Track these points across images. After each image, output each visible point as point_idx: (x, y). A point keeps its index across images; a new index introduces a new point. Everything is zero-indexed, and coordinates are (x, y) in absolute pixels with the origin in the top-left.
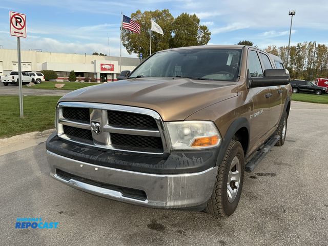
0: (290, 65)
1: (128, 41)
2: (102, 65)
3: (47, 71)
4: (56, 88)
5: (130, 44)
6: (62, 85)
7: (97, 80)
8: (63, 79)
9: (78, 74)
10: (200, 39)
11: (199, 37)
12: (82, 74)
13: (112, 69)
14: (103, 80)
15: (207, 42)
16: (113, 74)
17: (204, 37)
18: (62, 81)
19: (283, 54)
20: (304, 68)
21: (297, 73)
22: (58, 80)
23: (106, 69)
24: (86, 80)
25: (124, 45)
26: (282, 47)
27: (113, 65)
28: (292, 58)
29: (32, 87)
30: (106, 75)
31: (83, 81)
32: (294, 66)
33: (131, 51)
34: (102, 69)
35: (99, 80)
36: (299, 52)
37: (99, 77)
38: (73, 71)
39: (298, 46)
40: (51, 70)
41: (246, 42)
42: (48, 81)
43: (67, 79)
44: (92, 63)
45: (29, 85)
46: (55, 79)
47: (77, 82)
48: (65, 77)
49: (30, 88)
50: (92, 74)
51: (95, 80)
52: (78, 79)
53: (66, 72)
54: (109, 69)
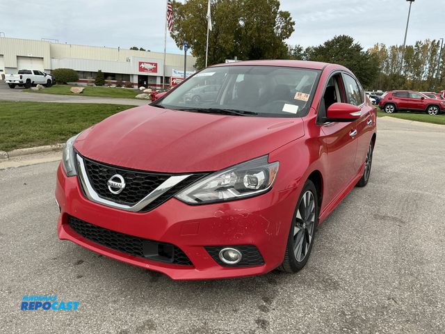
0: (404, 72)
1: (178, 31)
2: (140, 63)
3: (65, 69)
4: (72, 93)
5: (180, 35)
6: (81, 89)
7: (133, 84)
8: (86, 81)
9: (107, 75)
10: (280, 31)
11: (278, 28)
12: (113, 76)
13: (155, 70)
14: (140, 84)
15: (290, 35)
16: (156, 77)
17: (285, 27)
18: (85, 84)
19: (394, 56)
20: (424, 77)
21: (413, 84)
22: (78, 84)
23: (147, 69)
24: (119, 85)
25: (173, 37)
26: (394, 47)
27: (156, 65)
28: (407, 62)
29: (40, 91)
30: (145, 78)
31: (114, 86)
32: (410, 74)
33: (182, 44)
34: (141, 69)
35: (136, 84)
36: (417, 54)
37: (136, 80)
38: (100, 71)
39: (417, 46)
40: (71, 68)
41: (344, 37)
42: (65, 83)
43: (93, 82)
44: (128, 60)
45: (36, 88)
46: (75, 81)
47: (106, 87)
48: (89, 79)
49: (36, 92)
50: (127, 76)
51: (131, 85)
52: (107, 83)
53: (91, 72)
54: (151, 70)
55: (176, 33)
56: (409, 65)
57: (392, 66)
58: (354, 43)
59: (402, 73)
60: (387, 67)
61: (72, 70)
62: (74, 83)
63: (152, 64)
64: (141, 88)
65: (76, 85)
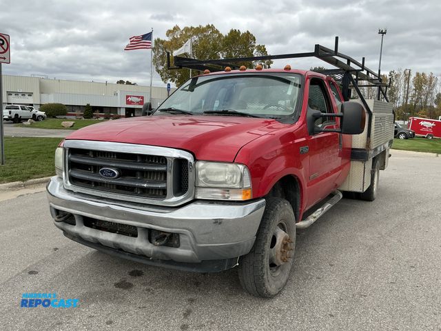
1: (163, 65)
2: (127, 97)
3: (54, 104)
4: (63, 127)
5: (165, 70)
6: (71, 123)
7: (121, 116)
8: (75, 115)
9: (95, 108)
12: (101, 109)
13: (141, 103)
14: (127, 116)
18: (73, 117)
20: (399, 104)
22: (67, 117)
23: (134, 102)
24: (107, 117)
25: (158, 71)
27: (142, 98)
29: (31, 126)
30: (133, 110)
31: (101, 119)
33: (166, 78)
34: (128, 102)
35: (123, 117)
36: (391, 82)
37: (123, 113)
38: (88, 105)
39: (390, 75)
40: (60, 102)
42: (54, 117)
43: (81, 115)
44: (116, 94)
45: (28, 123)
46: (63, 115)
47: (94, 119)
48: (78, 113)
49: (27, 126)
50: (115, 109)
51: (118, 118)
52: (95, 116)
53: (80, 106)
54: (138, 103)
55: (161, 68)
61: (61, 104)
62: (63, 117)
63: (138, 97)
65: (65, 118)
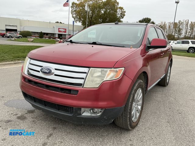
1: (75, 15)
2: (59, 29)
3: (26, 31)
4: (28, 41)
5: (76, 17)
6: (32, 40)
7: (56, 38)
8: (35, 36)
9: (44, 34)
10: (119, 15)
12: (47, 34)
13: (65, 32)
14: (59, 38)
15: (123, 17)
16: (66, 35)
17: (121, 14)
19: (170, 27)
20: (182, 36)
22: (32, 37)
23: (62, 31)
24: (50, 38)
25: (73, 17)
26: (169, 23)
27: (66, 29)
28: (175, 29)
29: (15, 40)
30: (61, 35)
32: (176, 35)
33: (77, 20)
34: (59, 31)
35: (57, 38)
36: (179, 26)
37: (57, 36)
38: (41, 32)
39: (179, 22)
40: (29, 31)
41: (147, 19)
42: (26, 37)
43: (38, 37)
44: (54, 27)
45: (13, 39)
46: (30, 36)
47: (44, 38)
48: (37, 35)
49: (13, 40)
50: (53, 34)
51: (55, 38)
52: (44, 37)
53: (38, 32)
54: (64, 32)
56: (176, 31)
57: (169, 31)
58: (152, 21)
59: (173, 34)
60: (167, 32)
62: (30, 37)
63: (64, 29)
64: (58, 39)
65: (31, 38)
